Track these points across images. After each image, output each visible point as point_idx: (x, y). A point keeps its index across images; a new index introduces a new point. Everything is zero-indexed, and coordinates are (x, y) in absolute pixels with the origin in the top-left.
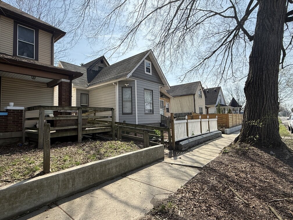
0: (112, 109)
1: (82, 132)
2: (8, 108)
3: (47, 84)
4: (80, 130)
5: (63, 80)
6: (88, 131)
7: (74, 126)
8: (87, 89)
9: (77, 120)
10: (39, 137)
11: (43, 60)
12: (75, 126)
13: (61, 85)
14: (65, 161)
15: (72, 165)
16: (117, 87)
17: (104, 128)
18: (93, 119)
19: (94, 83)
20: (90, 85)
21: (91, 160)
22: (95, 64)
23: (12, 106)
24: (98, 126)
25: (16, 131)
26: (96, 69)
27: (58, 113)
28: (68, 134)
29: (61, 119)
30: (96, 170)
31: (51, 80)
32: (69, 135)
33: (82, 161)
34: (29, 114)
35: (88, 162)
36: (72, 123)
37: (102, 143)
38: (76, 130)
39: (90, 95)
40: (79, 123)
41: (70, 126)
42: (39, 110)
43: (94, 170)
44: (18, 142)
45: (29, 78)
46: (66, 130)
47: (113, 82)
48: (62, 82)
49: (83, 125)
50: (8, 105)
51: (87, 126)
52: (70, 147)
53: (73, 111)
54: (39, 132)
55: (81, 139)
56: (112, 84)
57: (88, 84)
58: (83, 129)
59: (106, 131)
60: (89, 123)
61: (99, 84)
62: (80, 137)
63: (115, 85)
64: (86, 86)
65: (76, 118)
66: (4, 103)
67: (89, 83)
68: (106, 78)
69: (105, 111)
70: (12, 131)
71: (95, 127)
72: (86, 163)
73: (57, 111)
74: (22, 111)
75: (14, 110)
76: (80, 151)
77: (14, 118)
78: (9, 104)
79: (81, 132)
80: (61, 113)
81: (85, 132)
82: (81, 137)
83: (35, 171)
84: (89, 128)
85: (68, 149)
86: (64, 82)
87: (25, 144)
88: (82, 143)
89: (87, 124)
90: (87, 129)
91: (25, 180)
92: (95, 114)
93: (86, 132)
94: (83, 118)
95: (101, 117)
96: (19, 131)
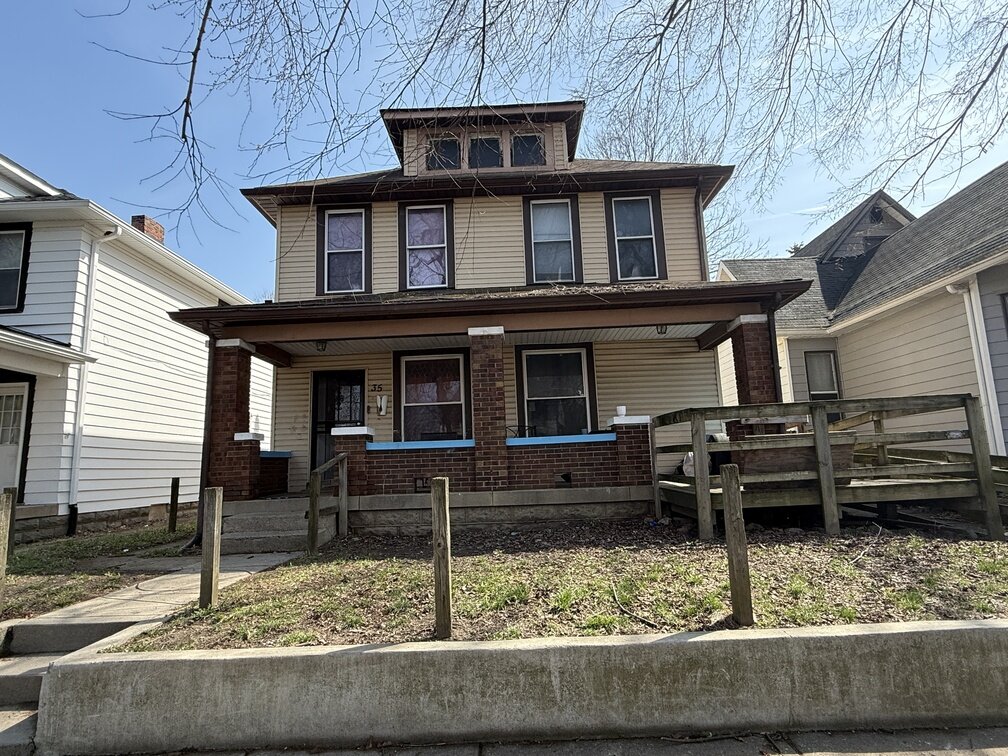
0: (967, 401)
1: (837, 494)
2: (617, 421)
3: (698, 339)
4: (829, 488)
5: (745, 319)
6: (860, 491)
7: (804, 470)
8: (828, 331)
9: (813, 449)
10: (699, 504)
11: (680, 275)
12: (806, 473)
13: (739, 337)
14: (795, 594)
15: (825, 616)
16: (973, 302)
17: (932, 481)
18: (875, 444)
19: (856, 307)
20: (836, 317)
21: (904, 611)
22: (847, 232)
23: (622, 418)
24: (903, 472)
25: (639, 484)
26: (856, 250)
27: (739, 428)
28: (787, 500)
29: (755, 447)
30: (935, 659)
31: (709, 325)
32: (789, 504)
33: (863, 610)
34: (663, 437)
35: (890, 617)
36: (794, 461)
37: (937, 547)
38: (813, 485)
39: (841, 352)
40: (820, 459)
41: (789, 470)
42: (690, 423)
43: (928, 657)
44: (645, 514)
45: (652, 333)
46: (778, 487)
47: (946, 282)
48: (741, 326)
49: (837, 467)
50: (614, 413)
51: (854, 474)
52: (801, 549)
53: (791, 419)
54: (698, 489)
55: (836, 520)
56: (942, 294)
57: (831, 315)
58: (841, 484)
59: (948, 493)
60: (858, 460)
61: (879, 304)
62: (832, 514)
63: (960, 292)
64: (823, 321)
65: (808, 443)
66: (606, 408)
67: (831, 309)
68: (911, 272)
69: (926, 409)
70: (628, 484)
71: (888, 477)
72: (883, 621)
73: (739, 422)
74: (645, 426)
75: (628, 427)
76: (846, 569)
77: (631, 448)
78: (616, 410)
79: (834, 495)
80: (751, 429)
81: (851, 497)
82: (836, 512)
83: (709, 611)
84: (862, 479)
85: (794, 553)
86: (748, 324)
87: (662, 521)
88: (846, 539)
89: (852, 463)
90: (854, 483)
91: (690, 630)
92: (878, 424)
93: (855, 496)
94: (833, 442)
95: (912, 435)
96: (644, 483)
